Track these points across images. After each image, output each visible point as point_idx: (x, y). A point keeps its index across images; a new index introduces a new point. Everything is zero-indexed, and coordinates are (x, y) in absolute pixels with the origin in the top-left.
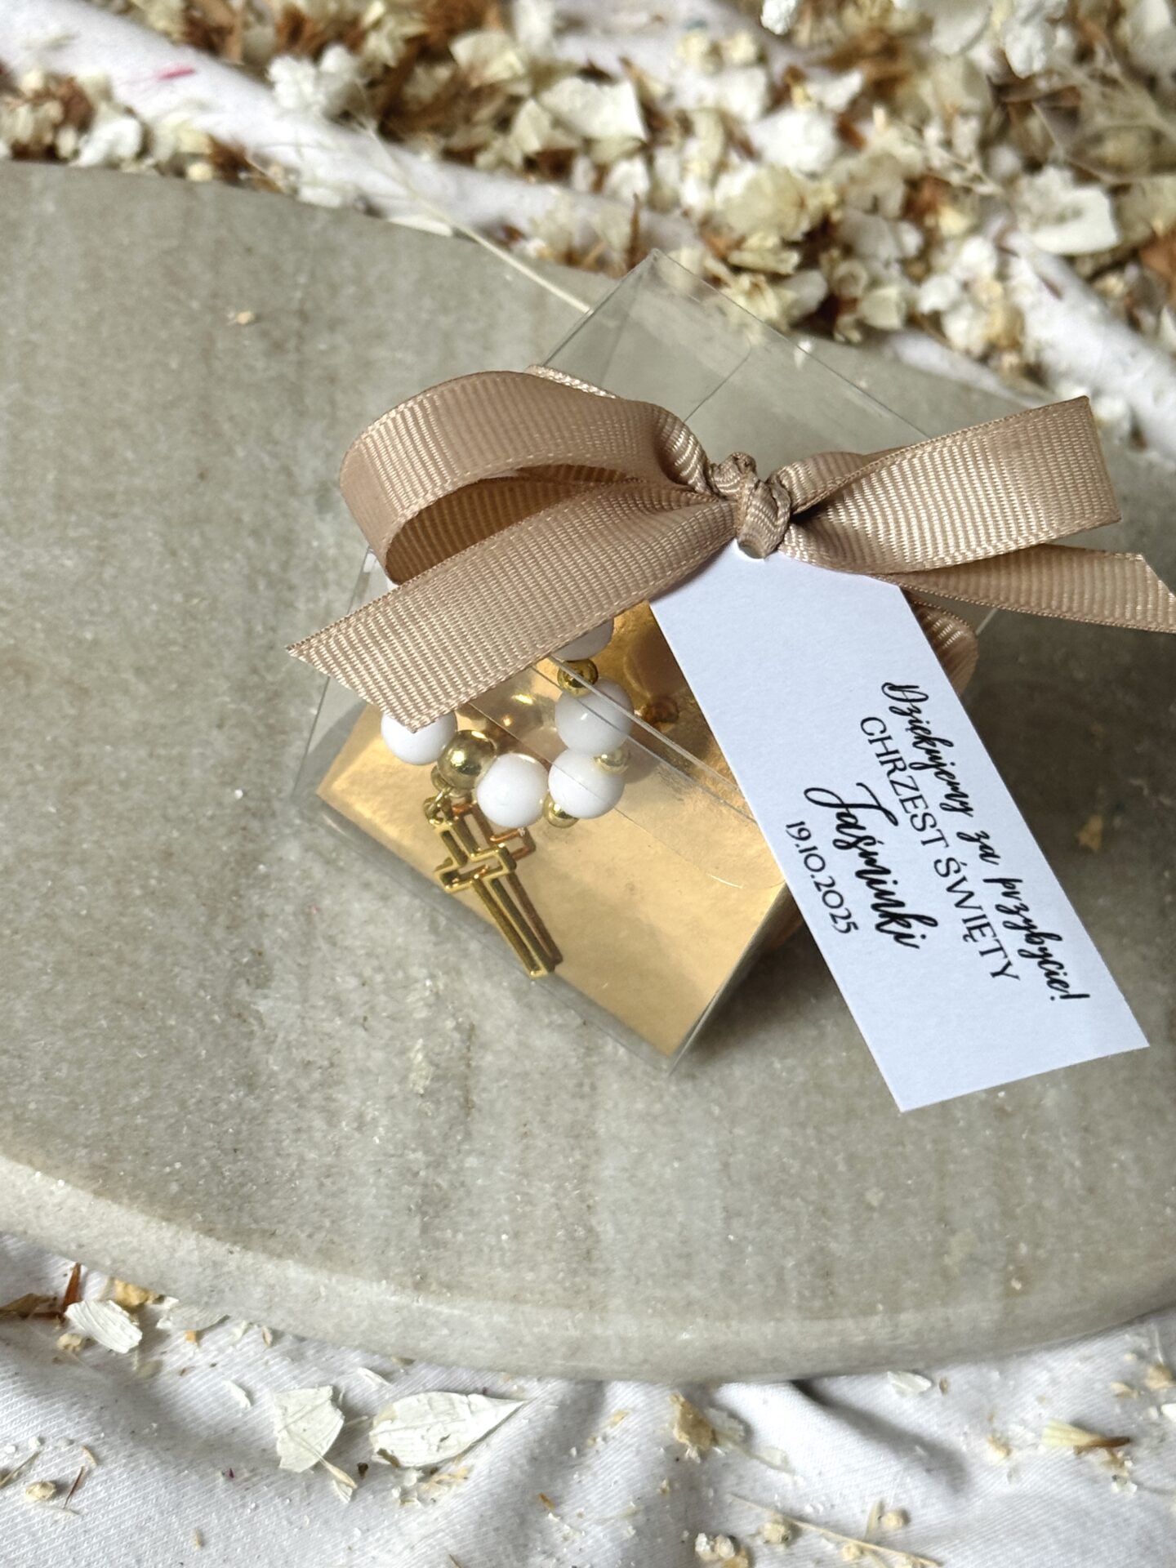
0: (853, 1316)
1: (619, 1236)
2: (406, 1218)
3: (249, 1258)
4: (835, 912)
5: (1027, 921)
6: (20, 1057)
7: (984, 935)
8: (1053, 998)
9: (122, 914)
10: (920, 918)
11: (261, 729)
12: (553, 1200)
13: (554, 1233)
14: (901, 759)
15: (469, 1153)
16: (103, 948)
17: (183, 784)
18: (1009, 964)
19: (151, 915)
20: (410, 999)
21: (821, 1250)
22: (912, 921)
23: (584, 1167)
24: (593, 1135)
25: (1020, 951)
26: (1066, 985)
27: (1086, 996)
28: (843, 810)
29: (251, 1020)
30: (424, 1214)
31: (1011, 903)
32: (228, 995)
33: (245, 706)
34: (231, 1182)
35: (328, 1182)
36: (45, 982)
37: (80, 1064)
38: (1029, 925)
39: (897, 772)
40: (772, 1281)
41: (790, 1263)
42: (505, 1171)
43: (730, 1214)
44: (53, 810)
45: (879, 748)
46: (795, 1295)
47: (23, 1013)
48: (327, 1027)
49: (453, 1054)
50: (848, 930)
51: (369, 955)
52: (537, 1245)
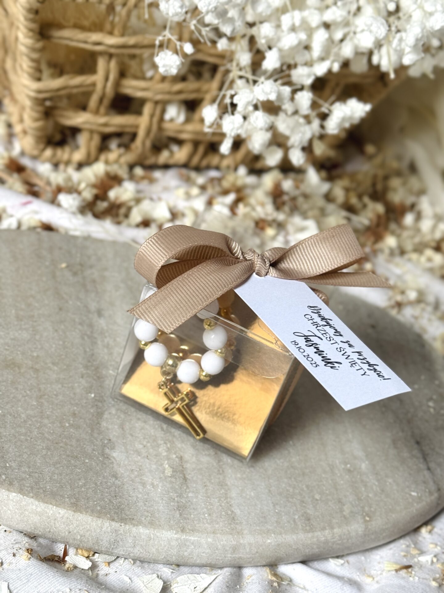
0: (320, 531)
1: (242, 513)
2: (174, 512)
3: (127, 527)
4: (311, 362)
5: (367, 361)
6: (41, 473)
7: (356, 366)
8: (381, 380)
9: (64, 431)
10: (336, 362)
11: (95, 377)
12: (219, 504)
13: (221, 513)
14: (318, 324)
15: (189, 492)
16: (60, 441)
17: (74, 394)
18: (365, 372)
19: (73, 431)
20: (160, 450)
21: (305, 513)
22: (334, 363)
23: (226, 494)
24: (227, 485)
25: (368, 369)
26: (384, 377)
27: (390, 379)
28: (306, 337)
29: (112, 459)
30: (179, 510)
31: (361, 357)
32: (103, 452)
33: (88, 371)
34: (116, 505)
35: (147, 503)
36: (44, 452)
37: (61, 474)
38: (368, 362)
39: (318, 327)
40: (292, 522)
41: (296, 517)
42: (202, 496)
43: (274, 505)
44: (35, 403)
45: (311, 321)
46: (300, 526)
47: (39, 461)
48: (136, 459)
49: (177, 465)
50: (316, 366)
51: (144, 438)
52: (217, 517)
